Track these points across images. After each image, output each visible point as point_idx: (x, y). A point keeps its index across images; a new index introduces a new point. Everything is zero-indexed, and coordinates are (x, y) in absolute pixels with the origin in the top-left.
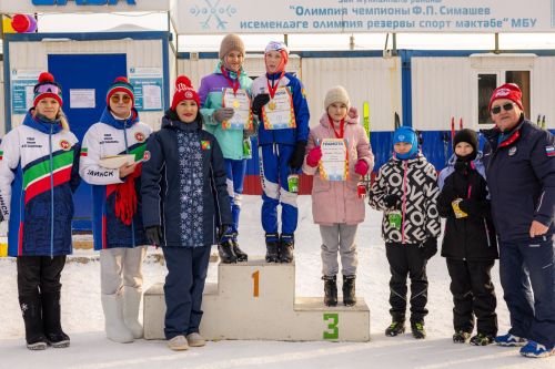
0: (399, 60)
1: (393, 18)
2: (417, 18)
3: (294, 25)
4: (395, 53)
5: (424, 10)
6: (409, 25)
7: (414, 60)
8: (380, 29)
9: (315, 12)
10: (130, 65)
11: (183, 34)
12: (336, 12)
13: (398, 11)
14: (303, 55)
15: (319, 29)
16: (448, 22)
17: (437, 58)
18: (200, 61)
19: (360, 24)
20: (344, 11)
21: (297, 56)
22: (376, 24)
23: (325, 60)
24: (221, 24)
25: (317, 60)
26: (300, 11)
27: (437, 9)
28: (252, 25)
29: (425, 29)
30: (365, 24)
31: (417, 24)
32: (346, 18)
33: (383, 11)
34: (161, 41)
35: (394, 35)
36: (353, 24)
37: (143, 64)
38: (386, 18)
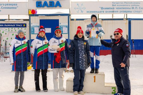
0: (128, 21)
1: (126, 10)
2: (133, 10)
3: (100, 12)
4: (127, 19)
5: (135, 8)
6: (131, 12)
7: (132, 21)
8: (123, 13)
9: (106, 8)
10: (60, 22)
11: (72, 14)
12: (112, 8)
13: (128, 8)
14: (103, 20)
15: (107, 13)
16: (141, 11)
17: (138, 21)
18: (77, 21)
19: (118, 12)
20: (114, 8)
21: (101, 20)
22: (122, 11)
23: (108, 21)
24: (82, 11)
25: (106, 21)
26: (102, 8)
27: (138, 8)
28: (90, 12)
29: (135, 13)
30: (119, 12)
31: (133, 12)
32: (114, 10)
33: (124, 8)
34: (67, 16)
35: (127, 14)
36: (116, 12)
37: (63, 22)
38: (125, 10)
